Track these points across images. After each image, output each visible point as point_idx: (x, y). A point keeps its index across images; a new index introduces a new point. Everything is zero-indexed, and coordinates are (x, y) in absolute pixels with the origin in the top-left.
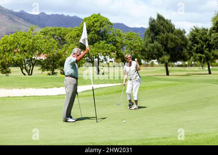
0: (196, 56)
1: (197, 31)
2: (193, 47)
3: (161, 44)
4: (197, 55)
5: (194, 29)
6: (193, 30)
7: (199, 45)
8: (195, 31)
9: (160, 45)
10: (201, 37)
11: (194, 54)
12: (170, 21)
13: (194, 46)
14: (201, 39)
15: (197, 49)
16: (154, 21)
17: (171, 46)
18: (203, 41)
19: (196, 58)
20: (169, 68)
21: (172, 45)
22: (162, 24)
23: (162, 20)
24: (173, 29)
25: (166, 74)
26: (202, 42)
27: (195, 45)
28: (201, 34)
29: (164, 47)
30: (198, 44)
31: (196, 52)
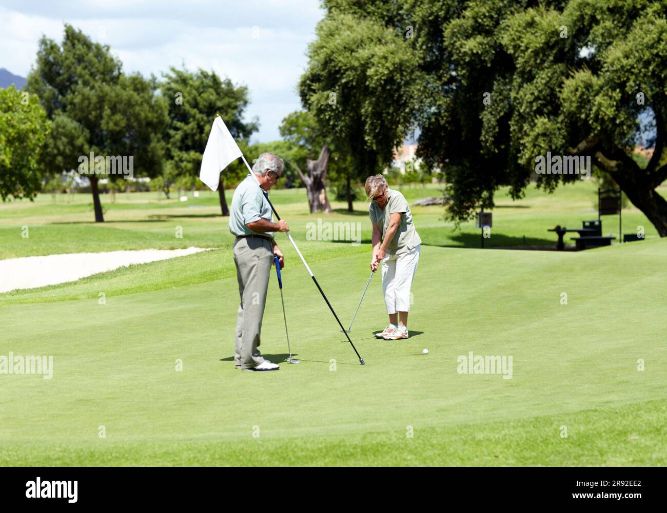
0: (181, 160)
1: (183, 80)
2: (172, 132)
3: (79, 121)
4: (185, 155)
5: (174, 75)
6: (170, 78)
7: (190, 126)
8: (176, 82)
9: (75, 124)
10: (195, 99)
11: (176, 153)
12: (108, 48)
13: (176, 129)
14: (195, 105)
15: (185, 137)
16: (53, 48)
17: (111, 125)
18: (201, 112)
19: (183, 164)
20: (104, 199)
21: (116, 124)
22: (80, 60)
23: (79, 46)
24: (115, 73)
25: (93, 219)
26: (199, 116)
27: (179, 124)
28: (197, 89)
29: (87, 132)
30: (187, 123)
31: (181, 149)
